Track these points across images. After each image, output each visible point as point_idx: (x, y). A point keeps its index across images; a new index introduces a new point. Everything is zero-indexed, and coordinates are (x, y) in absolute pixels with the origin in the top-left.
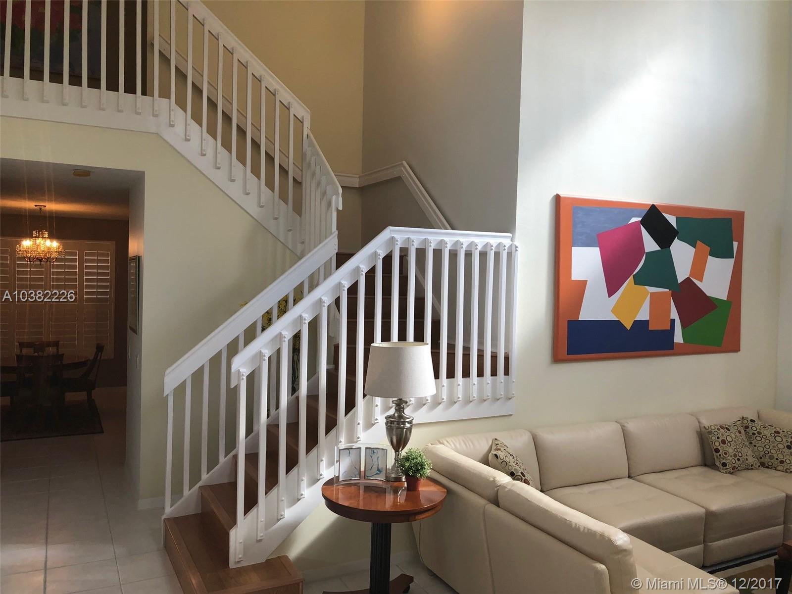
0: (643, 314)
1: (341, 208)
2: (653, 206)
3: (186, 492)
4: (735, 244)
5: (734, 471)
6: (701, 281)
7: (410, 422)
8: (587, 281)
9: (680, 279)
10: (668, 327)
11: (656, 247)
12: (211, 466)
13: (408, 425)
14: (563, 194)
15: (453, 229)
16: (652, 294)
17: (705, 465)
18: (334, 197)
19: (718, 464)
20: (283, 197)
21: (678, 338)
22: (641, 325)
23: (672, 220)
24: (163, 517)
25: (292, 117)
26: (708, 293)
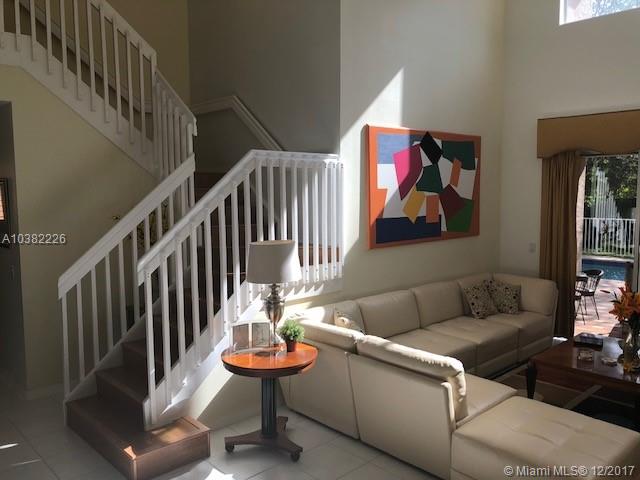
0: (422, 212)
1: (196, 134)
2: (427, 133)
3: (83, 378)
4: (476, 160)
5: (483, 317)
6: (456, 186)
7: (283, 302)
8: (386, 190)
9: (444, 186)
10: (437, 220)
11: (430, 163)
12: (102, 354)
13: (281, 304)
14: (370, 125)
15: (284, 150)
16: (428, 197)
17: (465, 315)
18: (190, 126)
19: (474, 313)
20: (138, 125)
21: (444, 228)
22: (421, 219)
23: (439, 142)
24: (65, 401)
25: (141, 57)
26: (461, 195)
